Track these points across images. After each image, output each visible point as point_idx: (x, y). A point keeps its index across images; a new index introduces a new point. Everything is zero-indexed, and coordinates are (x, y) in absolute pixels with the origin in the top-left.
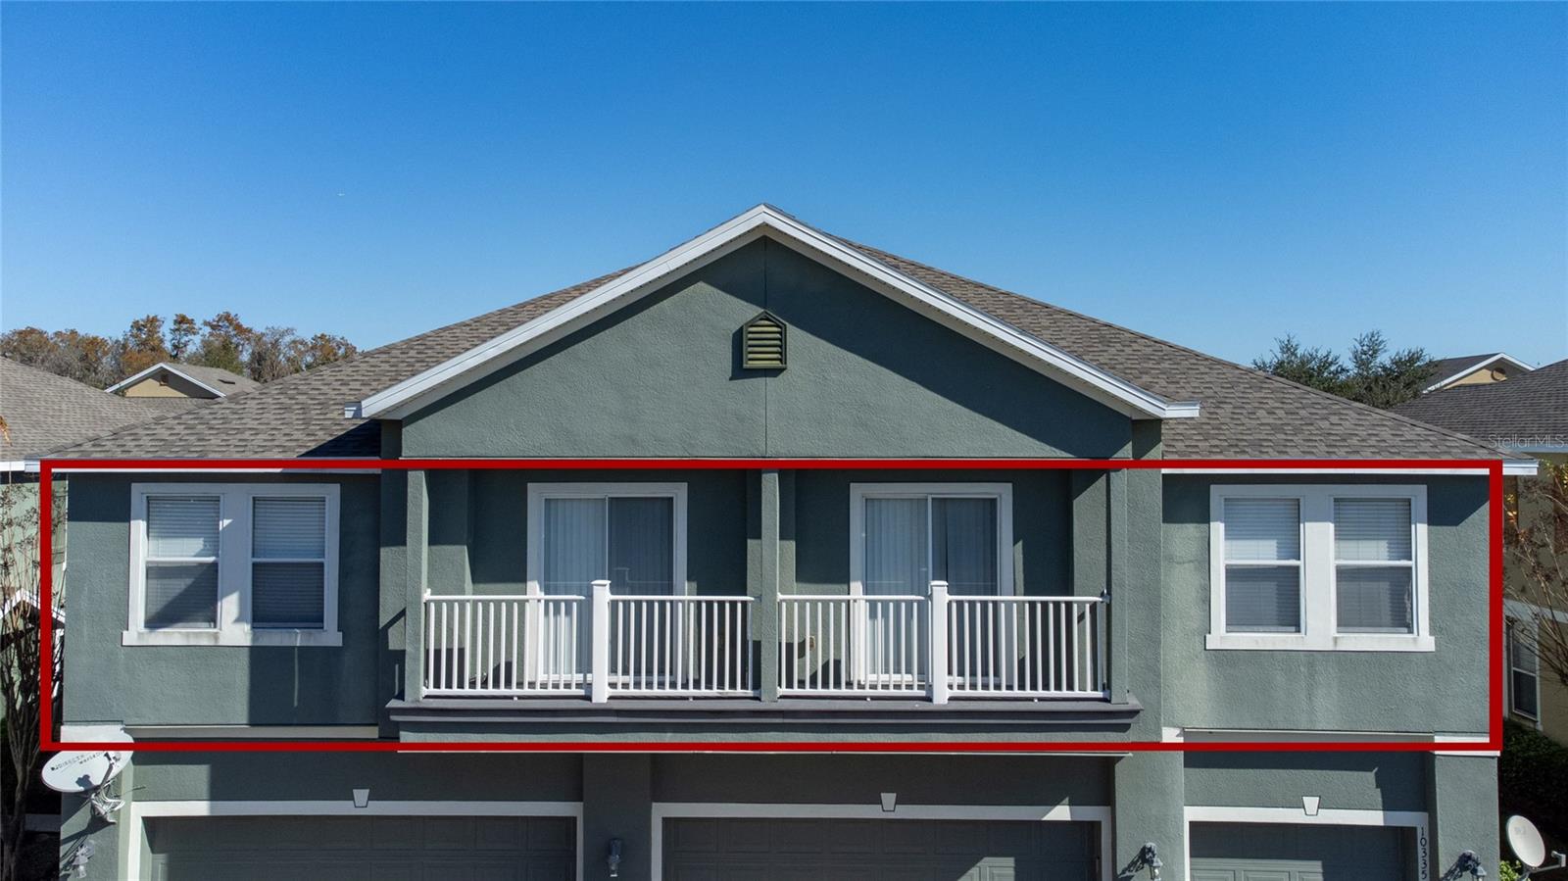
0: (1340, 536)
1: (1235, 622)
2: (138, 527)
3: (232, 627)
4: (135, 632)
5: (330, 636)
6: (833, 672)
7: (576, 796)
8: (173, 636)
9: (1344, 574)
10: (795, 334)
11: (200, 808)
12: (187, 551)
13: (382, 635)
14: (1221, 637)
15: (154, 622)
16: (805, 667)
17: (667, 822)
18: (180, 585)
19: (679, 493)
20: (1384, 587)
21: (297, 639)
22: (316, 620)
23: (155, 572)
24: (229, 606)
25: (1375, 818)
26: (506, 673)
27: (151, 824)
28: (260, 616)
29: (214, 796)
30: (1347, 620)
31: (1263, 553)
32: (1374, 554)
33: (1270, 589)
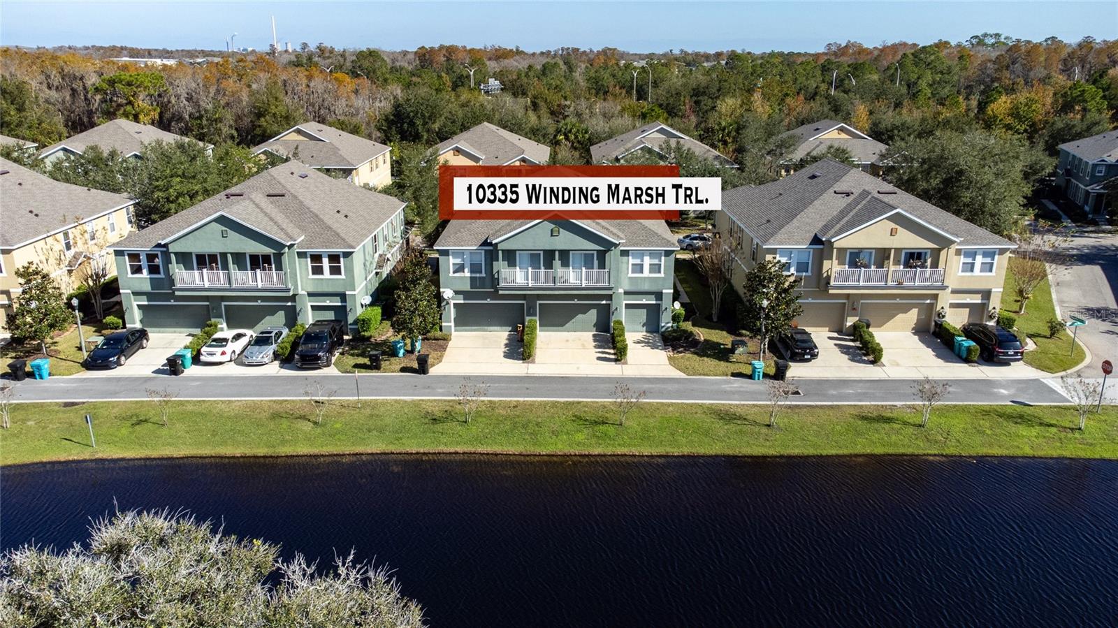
0: (650, 258)
1: (633, 272)
2: (451, 257)
3: (467, 273)
4: (451, 274)
5: (484, 275)
6: (567, 281)
7: (524, 300)
8: (457, 275)
9: (650, 265)
10: (561, 229)
11: (462, 302)
12: (458, 261)
13: (493, 276)
14: (630, 275)
15: (454, 272)
16: (562, 280)
17: (540, 304)
18: (458, 266)
19: (542, 253)
20: (657, 267)
21: (478, 275)
22: (481, 272)
23: (454, 264)
24: (466, 270)
25: (654, 302)
26: (513, 281)
27: (454, 304)
28: (472, 271)
29: (464, 299)
30: (650, 272)
31: (638, 261)
32: (656, 261)
33: (639, 267)
